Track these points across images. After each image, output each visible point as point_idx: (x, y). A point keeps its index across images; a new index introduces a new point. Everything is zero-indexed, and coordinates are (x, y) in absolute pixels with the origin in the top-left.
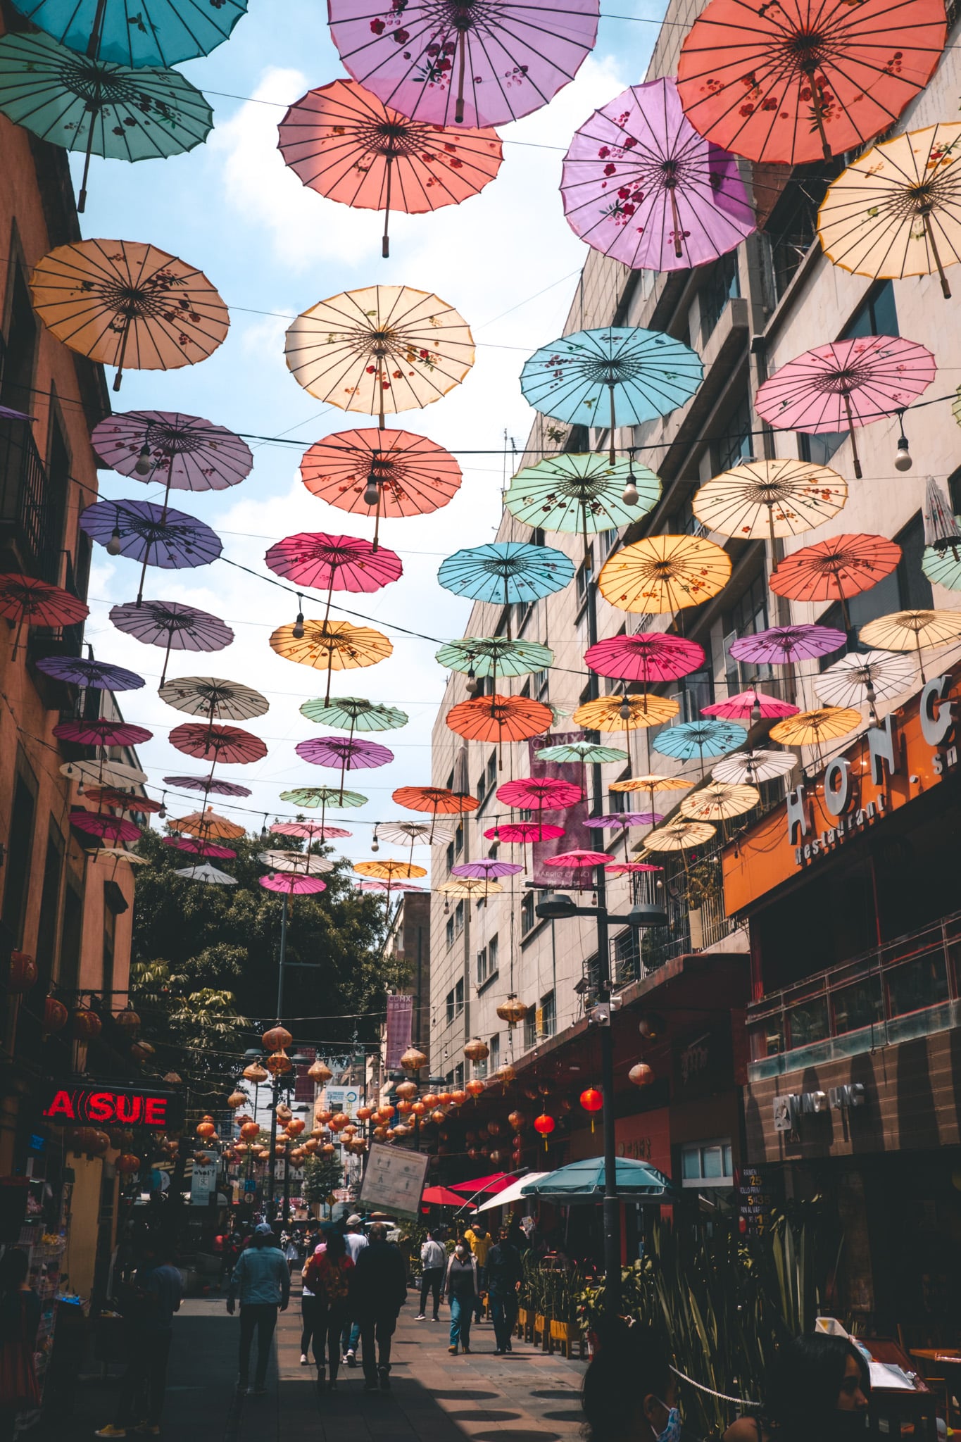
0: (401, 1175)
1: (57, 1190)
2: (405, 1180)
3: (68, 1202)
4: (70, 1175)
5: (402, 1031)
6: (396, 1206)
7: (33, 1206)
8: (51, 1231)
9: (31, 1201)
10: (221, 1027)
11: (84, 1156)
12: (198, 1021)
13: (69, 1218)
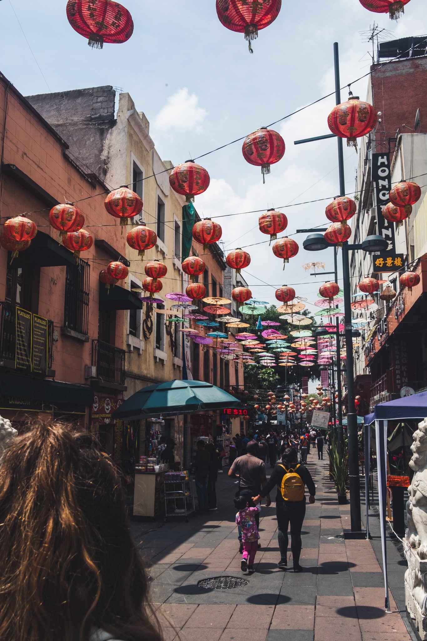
0: (322, 418)
1: (228, 426)
2: (324, 420)
3: (231, 428)
4: (231, 423)
5: (325, 376)
6: (321, 426)
7: (224, 429)
8: (228, 434)
9: (223, 428)
10: (271, 379)
11: (233, 418)
12: (265, 378)
13: (231, 431)
